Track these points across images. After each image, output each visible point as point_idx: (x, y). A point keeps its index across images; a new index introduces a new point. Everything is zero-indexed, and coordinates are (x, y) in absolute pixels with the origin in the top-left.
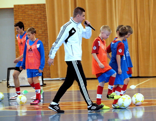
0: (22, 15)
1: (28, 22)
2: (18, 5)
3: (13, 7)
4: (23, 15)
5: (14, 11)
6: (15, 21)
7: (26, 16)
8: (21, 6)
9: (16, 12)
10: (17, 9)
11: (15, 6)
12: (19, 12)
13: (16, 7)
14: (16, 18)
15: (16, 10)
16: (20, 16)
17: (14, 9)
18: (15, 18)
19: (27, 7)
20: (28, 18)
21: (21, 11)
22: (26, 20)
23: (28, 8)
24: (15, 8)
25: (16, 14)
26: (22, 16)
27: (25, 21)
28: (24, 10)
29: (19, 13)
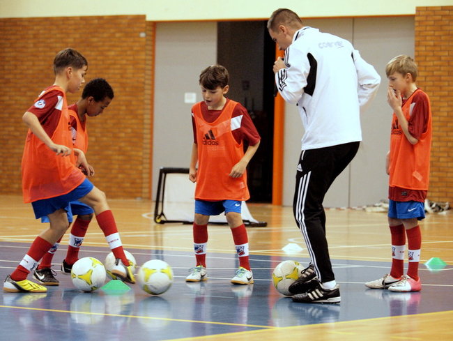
0: (434, 35)
1: (447, 54)
2: (427, 8)
3: (413, 12)
4: (437, 33)
5: (417, 24)
6: (416, 51)
7: (443, 38)
8: (434, 11)
9: (419, 26)
10: (423, 18)
11: (418, 9)
12: (426, 26)
13: (421, 13)
14: (419, 41)
15: (419, 22)
16: (428, 38)
17: (417, 19)
18: (416, 41)
19: (447, 12)
20: (447, 44)
21: (432, 23)
22: (443, 48)
23: (449, 15)
24: (419, 15)
25: (420, 31)
26: (433, 37)
27: (441, 51)
28: (439, 20)
29: (428, 28)
